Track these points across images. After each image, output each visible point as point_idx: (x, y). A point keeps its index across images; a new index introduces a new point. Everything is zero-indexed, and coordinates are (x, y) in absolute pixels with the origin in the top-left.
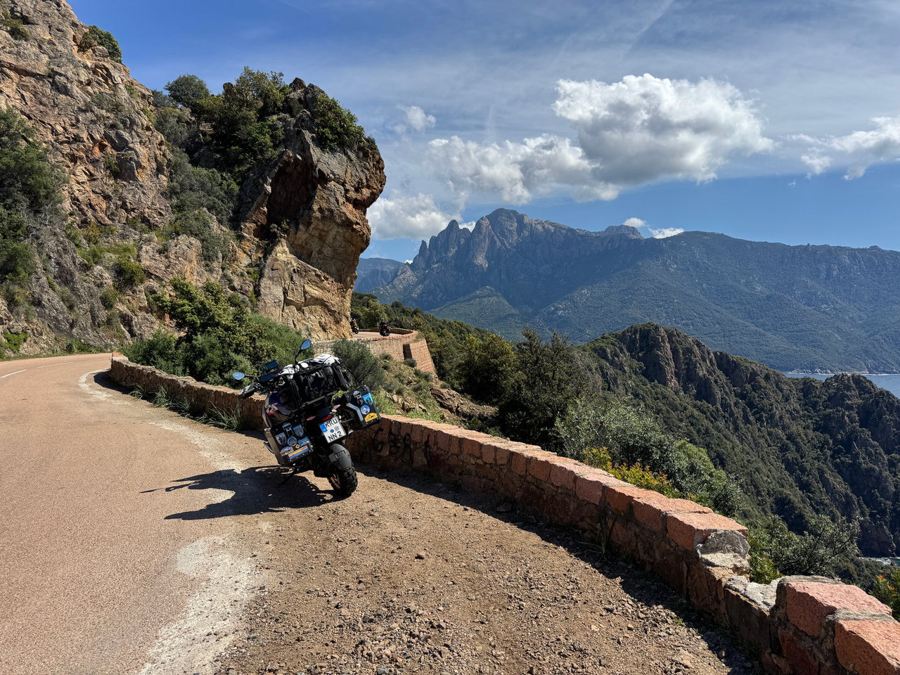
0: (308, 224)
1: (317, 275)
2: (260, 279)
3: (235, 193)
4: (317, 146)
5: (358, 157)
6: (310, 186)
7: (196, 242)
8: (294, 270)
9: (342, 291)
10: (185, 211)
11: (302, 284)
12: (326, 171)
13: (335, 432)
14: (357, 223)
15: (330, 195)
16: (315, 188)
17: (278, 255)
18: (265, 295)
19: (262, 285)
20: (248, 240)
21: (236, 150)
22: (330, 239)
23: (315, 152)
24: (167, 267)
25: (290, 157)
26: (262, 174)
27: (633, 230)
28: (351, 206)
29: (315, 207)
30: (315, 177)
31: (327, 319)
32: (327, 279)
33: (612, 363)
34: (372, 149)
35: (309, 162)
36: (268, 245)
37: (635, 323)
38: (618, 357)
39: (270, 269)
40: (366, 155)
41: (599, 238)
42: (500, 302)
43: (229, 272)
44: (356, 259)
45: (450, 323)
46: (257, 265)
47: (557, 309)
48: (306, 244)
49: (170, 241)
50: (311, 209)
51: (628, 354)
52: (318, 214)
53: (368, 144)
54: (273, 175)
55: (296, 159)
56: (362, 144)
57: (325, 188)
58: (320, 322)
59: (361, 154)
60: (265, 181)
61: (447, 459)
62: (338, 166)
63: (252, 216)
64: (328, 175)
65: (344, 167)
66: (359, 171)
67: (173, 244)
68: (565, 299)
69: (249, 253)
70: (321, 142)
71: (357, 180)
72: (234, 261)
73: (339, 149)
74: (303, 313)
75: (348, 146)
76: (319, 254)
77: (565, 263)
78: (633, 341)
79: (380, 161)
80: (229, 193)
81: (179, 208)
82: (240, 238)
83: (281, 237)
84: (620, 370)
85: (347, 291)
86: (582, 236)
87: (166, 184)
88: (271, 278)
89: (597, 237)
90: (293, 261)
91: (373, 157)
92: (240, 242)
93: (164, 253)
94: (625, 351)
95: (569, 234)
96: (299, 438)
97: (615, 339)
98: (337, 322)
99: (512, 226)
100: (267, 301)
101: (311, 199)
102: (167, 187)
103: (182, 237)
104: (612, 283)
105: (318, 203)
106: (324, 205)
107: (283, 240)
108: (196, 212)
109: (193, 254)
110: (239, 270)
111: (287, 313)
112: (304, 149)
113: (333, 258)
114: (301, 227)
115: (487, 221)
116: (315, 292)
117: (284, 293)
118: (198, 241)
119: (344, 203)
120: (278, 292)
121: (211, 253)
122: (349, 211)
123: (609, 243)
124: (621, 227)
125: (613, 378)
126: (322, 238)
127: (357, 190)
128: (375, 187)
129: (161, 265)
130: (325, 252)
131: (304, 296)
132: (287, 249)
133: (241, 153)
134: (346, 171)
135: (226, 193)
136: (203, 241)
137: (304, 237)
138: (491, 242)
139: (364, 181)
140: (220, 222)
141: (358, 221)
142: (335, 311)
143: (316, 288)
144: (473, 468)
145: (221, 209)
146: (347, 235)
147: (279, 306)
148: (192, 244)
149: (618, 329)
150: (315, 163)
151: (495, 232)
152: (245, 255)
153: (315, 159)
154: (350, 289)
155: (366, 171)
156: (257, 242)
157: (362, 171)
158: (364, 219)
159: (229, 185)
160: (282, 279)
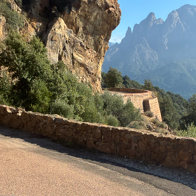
1: (82, 46)
7: (3, 18)
8: (67, 41)
9: (98, 59)
11: (72, 52)
14: (112, 7)
17: (56, 29)
22: (92, 18)
31: (87, 79)
32: (88, 49)
39: (50, 40)
76: (83, 30)
83: (58, 16)
88: (51, 47)
98: (94, 81)
107: (60, 18)
113: (93, 33)
114: (73, 9)
115: (177, 14)
116: (80, 58)
117: (59, 58)
120: (55, 57)
126: (86, 18)
131: (73, 61)
132: (62, 26)
137: (75, 16)
142: (93, 74)
146: (104, 16)
151: (182, 22)
152: (33, 29)
154: (102, 58)
158: (117, 3)
160: (58, 48)
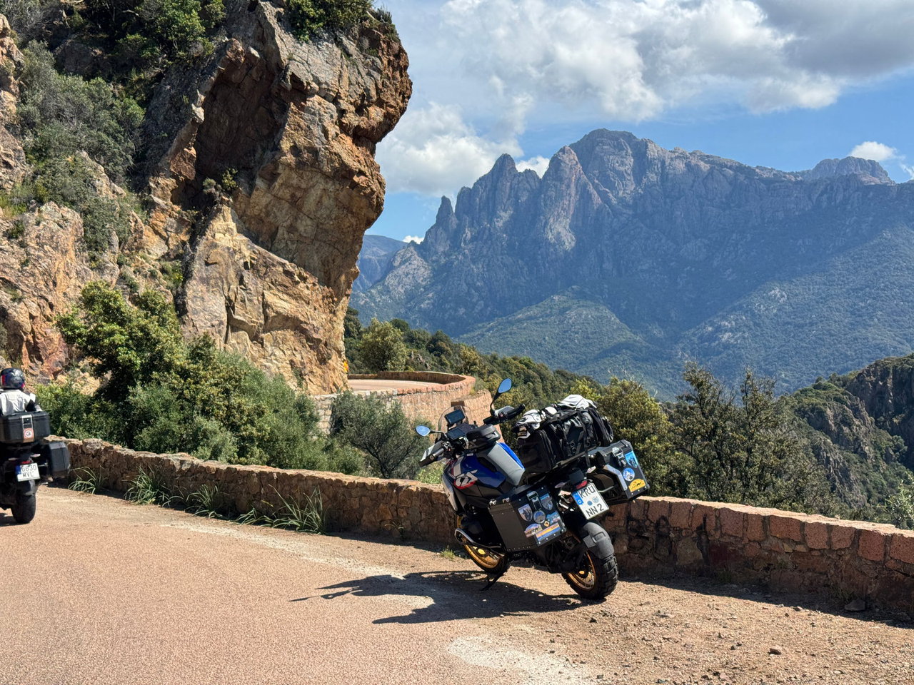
0: (273, 177)
1: (287, 273)
2: (184, 282)
3: (138, 123)
4: (287, 31)
5: (361, 49)
6: (274, 107)
7: (74, 217)
8: (246, 264)
9: (331, 302)
10: (50, 157)
11: (261, 290)
12: (304, 76)
13: (594, 504)
14: (361, 173)
15: (313, 122)
16: (285, 109)
17: (218, 236)
18: (196, 312)
19: (189, 293)
20: (163, 211)
21: (135, 40)
22: (310, 203)
23: (285, 43)
24: (24, 264)
25: (238, 53)
26: (187, 86)
27: (872, 167)
28: (349, 140)
29: (286, 145)
30: (285, 90)
31: (305, 356)
32: (304, 279)
33: (838, 439)
34: (385, 32)
35: (274, 61)
36: (198, 218)
37: (883, 357)
38: (849, 425)
39: (203, 264)
40: (375, 43)
41: (803, 185)
42: (601, 318)
43: (129, 271)
44: (358, 240)
45: (505, 362)
46: (178, 257)
47: (719, 329)
48: (268, 214)
49: (28, 214)
50: (277, 148)
51: (869, 419)
52: (290, 158)
53: (378, 23)
54: (209, 88)
55: (249, 56)
56: (367, 24)
57: (302, 108)
58: (292, 363)
59: (366, 43)
60: (193, 99)
61: (742, 549)
62: (327, 67)
63: (169, 164)
64: (308, 84)
65: (337, 68)
66: (364, 74)
67: (32, 221)
68: (734, 309)
69: (164, 234)
70: (296, 23)
71: (360, 91)
72: (138, 249)
73: (326, 36)
74: (262, 344)
75: (342, 28)
76: (289, 232)
77: (734, 235)
78: (881, 394)
79: (400, 54)
80: (126, 122)
81: (39, 153)
82: (148, 206)
83: (222, 202)
84: (855, 452)
85: (339, 300)
86: (768, 182)
87: (13, 108)
88: (205, 281)
89: (797, 183)
90: (244, 248)
91: (389, 46)
92: (148, 214)
93: (17, 238)
94: (865, 413)
95: (741, 178)
96: (548, 512)
97: (842, 390)
98: (323, 361)
99: (623, 164)
100: (198, 324)
101: (276, 129)
102: (17, 114)
103: (48, 208)
104: (832, 275)
105: (290, 136)
106: (302, 141)
107: (225, 207)
108: (70, 159)
109: (68, 238)
110: (148, 267)
111: (233, 346)
112: (264, 37)
113: (316, 238)
114: (259, 182)
115: (574, 156)
116: (282, 304)
117: (227, 308)
118: (77, 215)
119: (337, 134)
120: (217, 305)
121: (100, 236)
122: (345, 149)
123: (821, 195)
124: (848, 160)
125: (840, 469)
126: (295, 203)
127: (360, 110)
128: (392, 103)
129: (13, 260)
130: (302, 229)
131: (264, 312)
132: (233, 225)
133: (144, 47)
134: (340, 76)
135: (119, 122)
136: (84, 213)
137: (265, 200)
138: (582, 197)
139: (373, 93)
140: (112, 177)
141: (363, 169)
142: (319, 341)
143: (286, 297)
144: (788, 559)
145: (114, 154)
146: (343, 195)
147: (220, 332)
148: (66, 220)
149: (847, 369)
150: (285, 62)
151: (589, 178)
152: (157, 238)
153: (284, 55)
154: (344, 298)
155: (375, 74)
156: (179, 213)
157: (369, 74)
158: (373, 163)
159: (125, 108)
160: (225, 282)
